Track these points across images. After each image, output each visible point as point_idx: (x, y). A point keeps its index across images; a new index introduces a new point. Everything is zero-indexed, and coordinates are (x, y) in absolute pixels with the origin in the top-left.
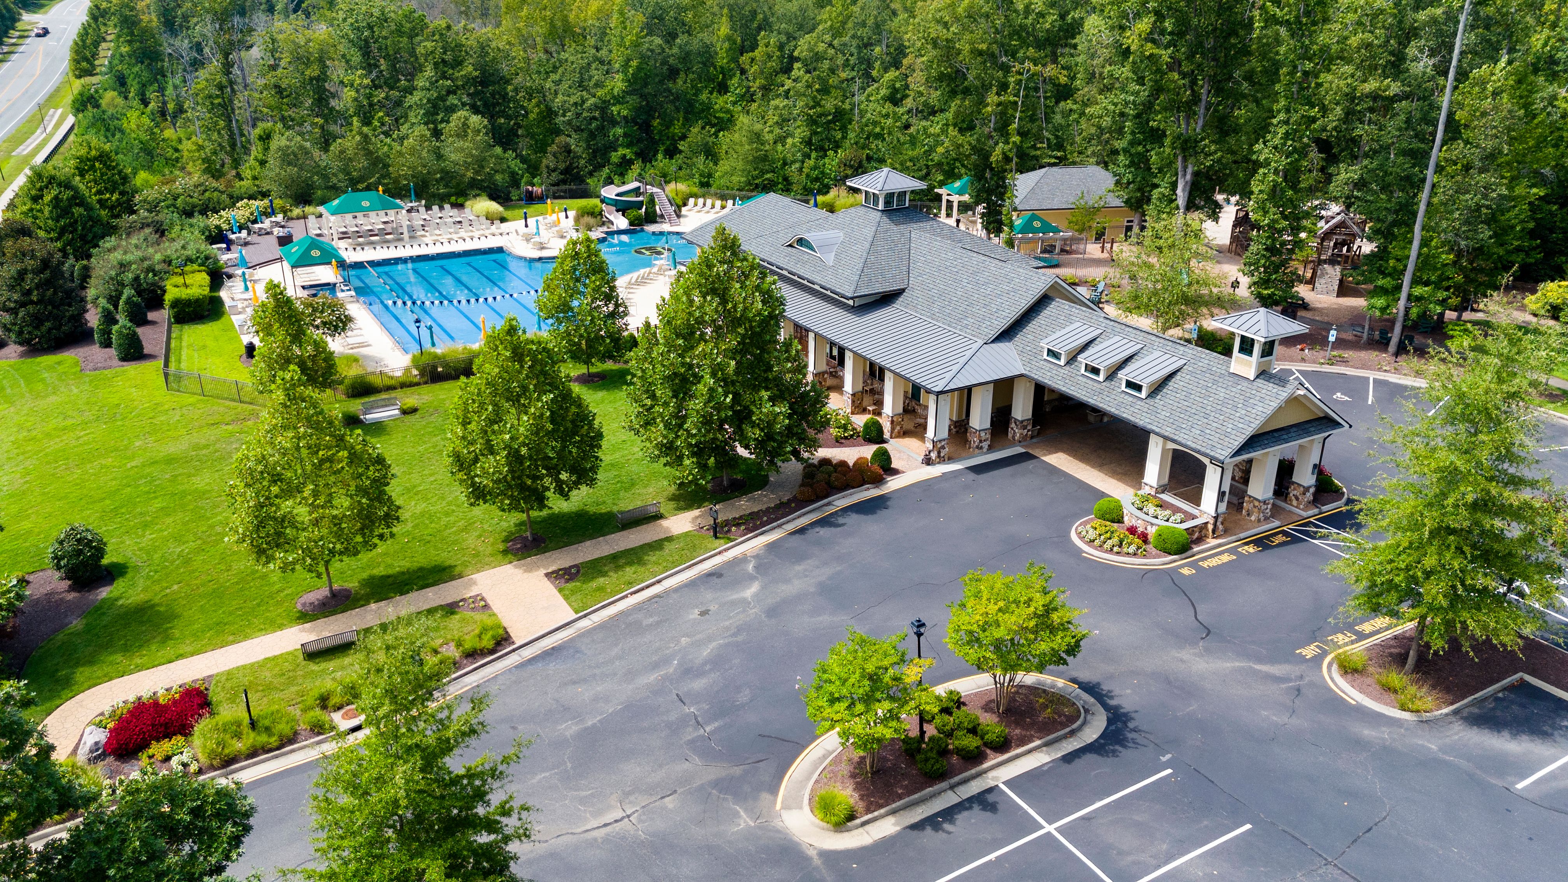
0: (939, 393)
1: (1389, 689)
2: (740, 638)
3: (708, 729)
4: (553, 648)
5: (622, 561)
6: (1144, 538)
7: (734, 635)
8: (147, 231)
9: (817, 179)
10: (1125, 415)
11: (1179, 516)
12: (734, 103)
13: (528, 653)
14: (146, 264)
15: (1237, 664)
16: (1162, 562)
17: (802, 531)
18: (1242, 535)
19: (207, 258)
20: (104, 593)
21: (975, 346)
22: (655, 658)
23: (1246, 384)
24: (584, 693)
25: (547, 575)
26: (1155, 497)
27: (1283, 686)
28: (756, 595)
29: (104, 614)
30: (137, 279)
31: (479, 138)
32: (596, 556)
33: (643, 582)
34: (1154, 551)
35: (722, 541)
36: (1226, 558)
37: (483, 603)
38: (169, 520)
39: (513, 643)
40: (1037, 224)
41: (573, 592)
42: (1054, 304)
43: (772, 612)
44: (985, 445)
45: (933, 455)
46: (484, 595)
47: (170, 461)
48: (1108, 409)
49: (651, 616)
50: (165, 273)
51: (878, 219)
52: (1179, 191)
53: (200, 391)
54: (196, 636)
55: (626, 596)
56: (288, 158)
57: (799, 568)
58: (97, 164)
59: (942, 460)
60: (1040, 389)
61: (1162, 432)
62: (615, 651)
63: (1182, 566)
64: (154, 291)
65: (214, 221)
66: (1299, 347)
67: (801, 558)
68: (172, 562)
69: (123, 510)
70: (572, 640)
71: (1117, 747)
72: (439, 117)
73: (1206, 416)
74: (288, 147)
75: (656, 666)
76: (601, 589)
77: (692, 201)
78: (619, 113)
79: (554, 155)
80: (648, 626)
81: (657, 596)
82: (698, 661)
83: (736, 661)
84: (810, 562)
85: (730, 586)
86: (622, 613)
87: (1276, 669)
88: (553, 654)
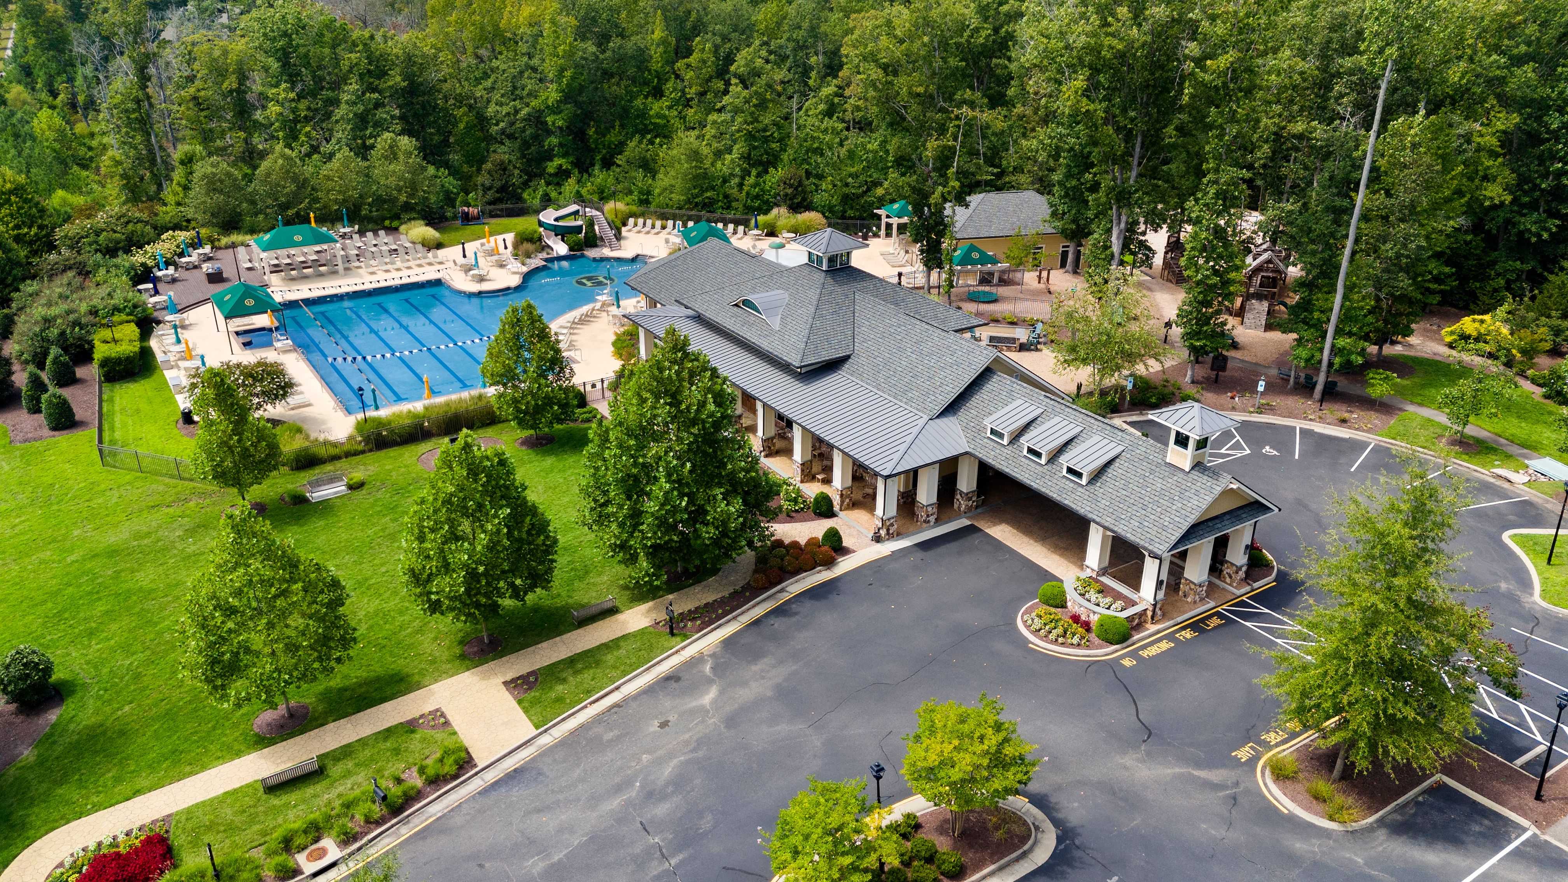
0: (887, 478)
1: (1318, 797)
2: (701, 754)
3: (673, 862)
4: (515, 770)
5: (580, 666)
6: (1087, 626)
7: (694, 750)
8: (70, 274)
9: (757, 197)
10: (1066, 502)
11: (1119, 604)
12: (670, 108)
13: (491, 776)
14: (72, 317)
15: (1177, 770)
16: (1105, 652)
17: (757, 623)
18: (1179, 619)
19: (135, 306)
20: (53, 716)
21: (921, 422)
22: (617, 780)
23: (1181, 475)
24: (549, 822)
25: (505, 683)
26: (1097, 581)
27: (1221, 794)
28: (714, 702)
29: (54, 742)
30: (63, 333)
31: (411, 161)
32: (554, 660)
33: (601, 689)
34: (1097, 641)
35: (678, 639)
36: (1165, 646)
37: (442, 720)
38: (114, 627)
39: (475, 766)
40: (975, 255)
41: (534, 703)
42: (995, 378)
43: (731, 721)
44: (932, 519)
45: (883, 533)
46: (444, 709)
47: (112, 553)
48: (1051, 494)
49: (611, 730)
50: (92, 326)
51: (822, 281)
52: (1114, 239)
53: (137, 466)
54: (152, 767)
55: (585, 707)
56: (213, 184)
57: (755, 668)
58: (13, 198)
59: (890, 536)
60: (984, 469)
61: (1103, 522)
62: (577, 772)
63: (1123, 657)
64: (82, 346)
65: (139, 258)
66: (1229, 394)
67: (756, 655)
68: (122, 679)
69: (66, 615)
70: (534, 760)
71: (1065, 868)
72: (368, 132)
73: (1144, 507)
74: (214, 174)
75: (618, 789)
76: (559, 700)
77: (631, 221)
78: (554, 123)
79: (489, 173)
80: (609, 741)
81: (617, 705)
82: (660, 783)
83: (697, 781)
84: (766, 661)
85: (686, 693)
86: (582, 726)
87: (1214, 775)
88: (516, 777)
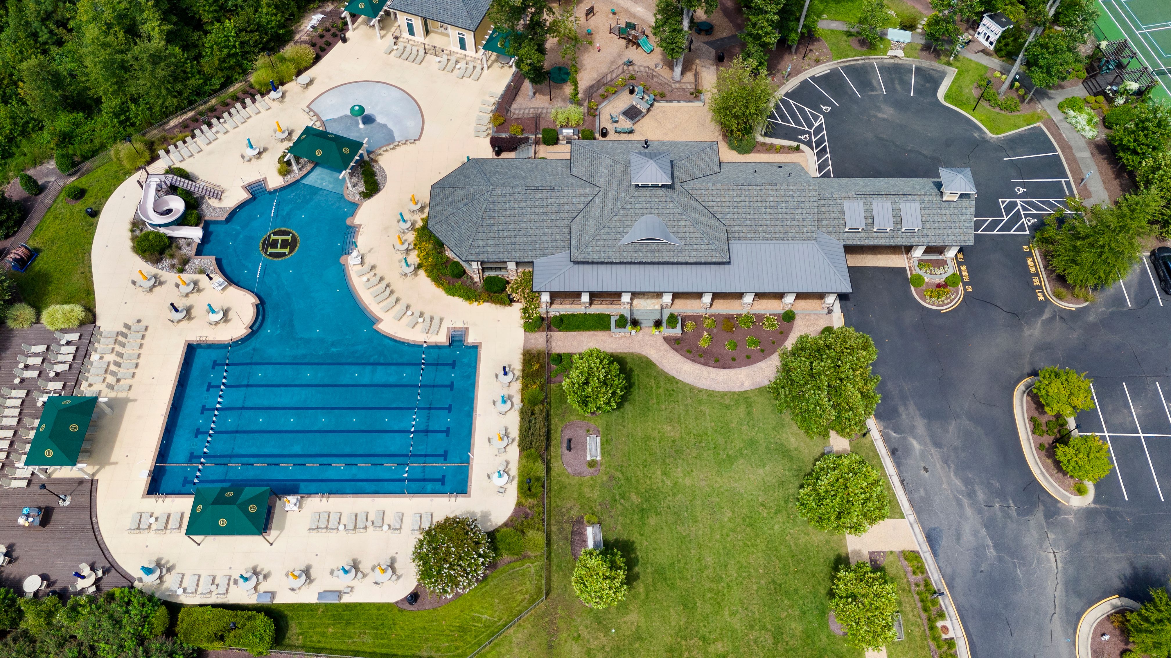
1: (1072, 296)
2: (953, 466)
3: (1012, 505)
4: (926, 538)
7: (949, 467)
11: (946, 267)
13: (925, 548)
21: (817, 246)
24: (968, 538)
26: (923, 261)
27: (1058, 320)
28: (920, 443)
36: (964, 269)
39: (918, 552)
43: (938, 445)
45: (832, 308)
46: (871, 550)
51: (668, 194)
55: (898, 494)
57: (904, 416)
70: (923, 528)
75: (960, 504)
80: (926, 494)
81: (902, 482)
82: (963, 488)
83: (970, 475)
84: (901, 409)
85: (908, 450)
86: (910, 501)
87: (1046, 315)
88: (932, 539)
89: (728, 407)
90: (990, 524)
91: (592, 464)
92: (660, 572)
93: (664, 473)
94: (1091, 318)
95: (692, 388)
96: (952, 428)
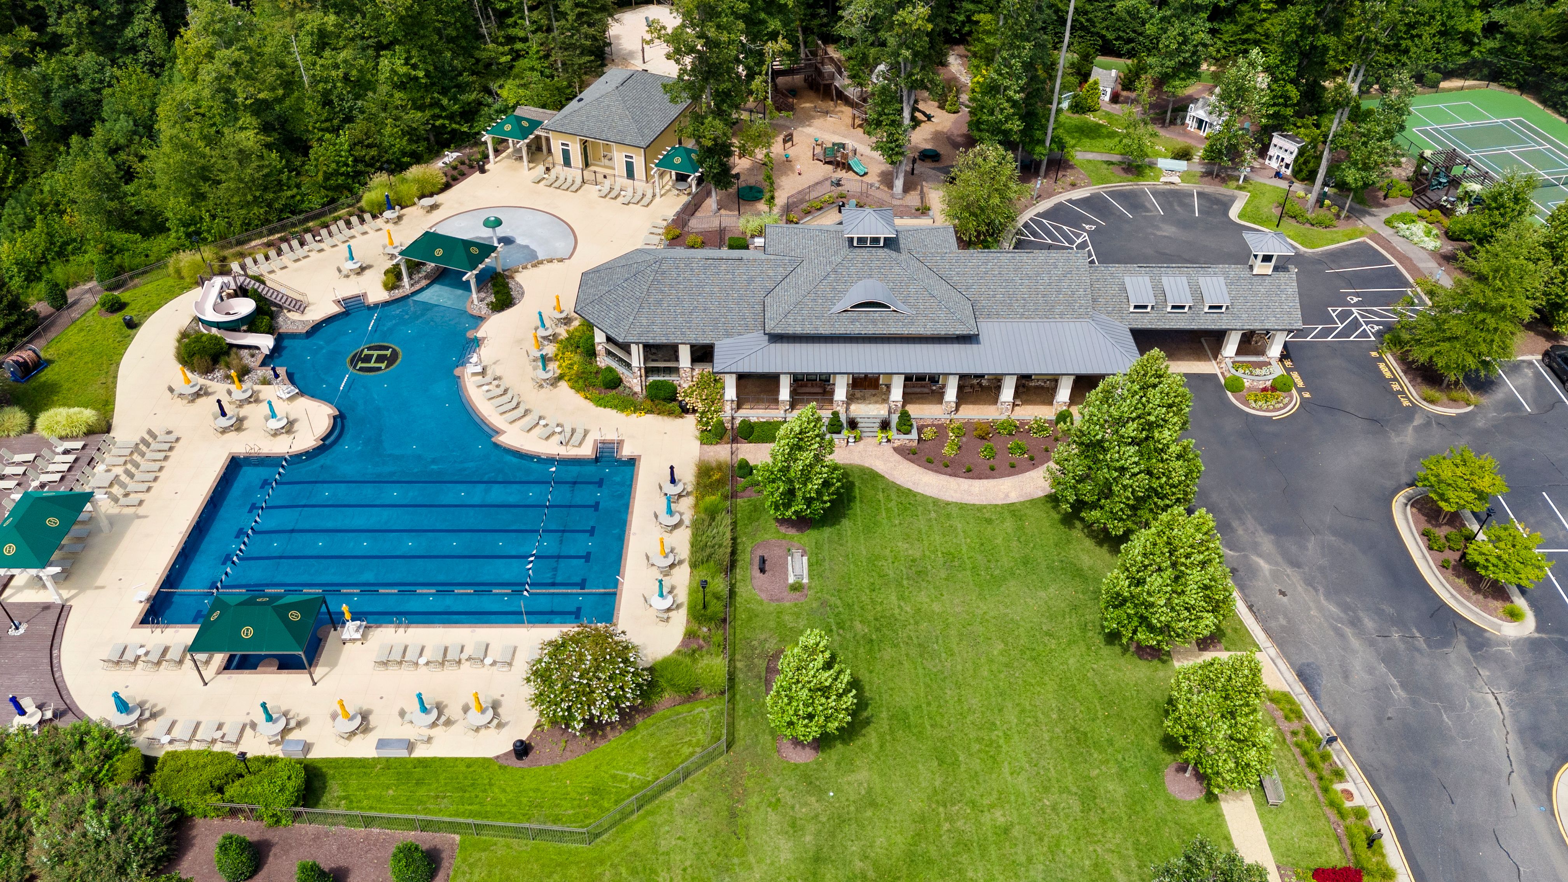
2: (1321, 590)
3: (1418, 635)
4: (1298, 676)
7: (1316, 590)
10: (1224, 327)
13: (1298, 690)
15: (1411, 428)
16: (1295, 397)
21: (1094, 325)
22: (1332, 633)
23: (1269, 278)
24: (1360, 676)
25: (1199, 651)
27: (1435, 426)
28: (1268, 562)
36: (1296, 375)
39: (1288, 693)
40: (694, 156)
41: (1230, 644)
43: (1295, 564)
49: (1278, 618)
51: (892, 256)
55: (1246, 621)
57: (1240, 532)
61: (1235, 327)
62: (1314, 648)
63: (1300, 394)
70: (1291, 664)
75: (1341, 635)
76: (1236, 630)
80: (1289, 622)
81: (1250, 607)
82: (1342, 615)
83: (1348, 600)
84: (1235, 524)
85: (1253, 571)
86: (1266, 630)
87: (1418, 421)
88: (1305, 676)
89: (989, 521)
90: (1389, 658)
91: (796, 588)
92: (901, 719)
93: (901, 598)
94: (1480, 423)
95: (936, 502)
96: (1312, 544)
